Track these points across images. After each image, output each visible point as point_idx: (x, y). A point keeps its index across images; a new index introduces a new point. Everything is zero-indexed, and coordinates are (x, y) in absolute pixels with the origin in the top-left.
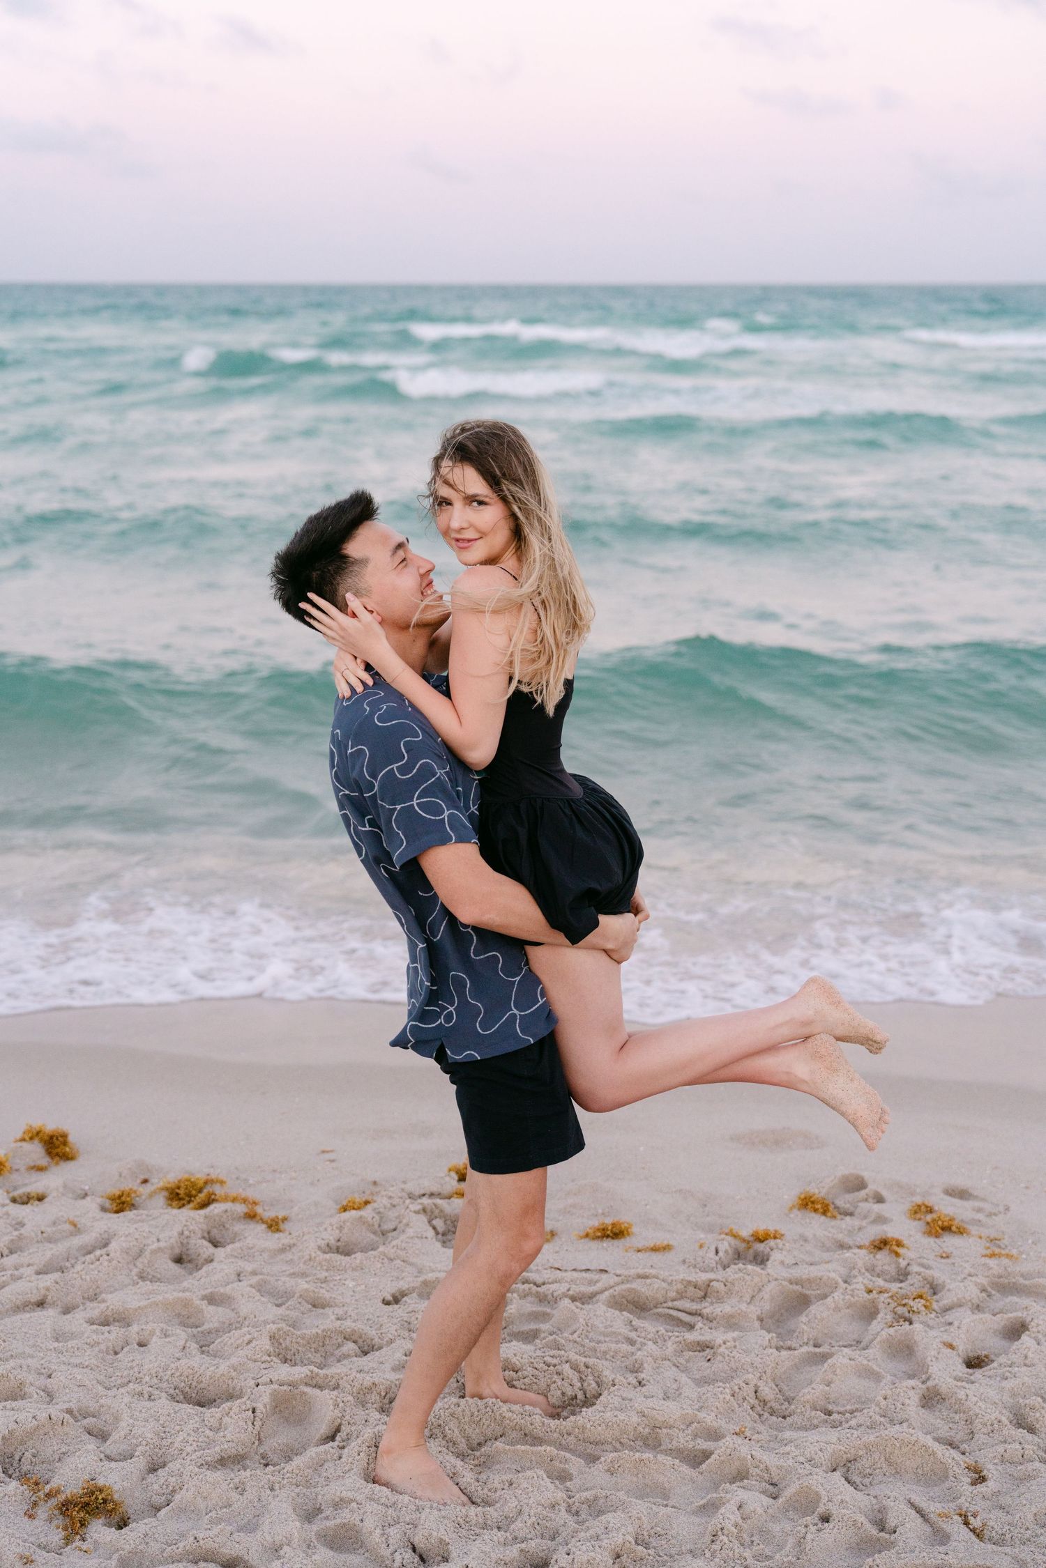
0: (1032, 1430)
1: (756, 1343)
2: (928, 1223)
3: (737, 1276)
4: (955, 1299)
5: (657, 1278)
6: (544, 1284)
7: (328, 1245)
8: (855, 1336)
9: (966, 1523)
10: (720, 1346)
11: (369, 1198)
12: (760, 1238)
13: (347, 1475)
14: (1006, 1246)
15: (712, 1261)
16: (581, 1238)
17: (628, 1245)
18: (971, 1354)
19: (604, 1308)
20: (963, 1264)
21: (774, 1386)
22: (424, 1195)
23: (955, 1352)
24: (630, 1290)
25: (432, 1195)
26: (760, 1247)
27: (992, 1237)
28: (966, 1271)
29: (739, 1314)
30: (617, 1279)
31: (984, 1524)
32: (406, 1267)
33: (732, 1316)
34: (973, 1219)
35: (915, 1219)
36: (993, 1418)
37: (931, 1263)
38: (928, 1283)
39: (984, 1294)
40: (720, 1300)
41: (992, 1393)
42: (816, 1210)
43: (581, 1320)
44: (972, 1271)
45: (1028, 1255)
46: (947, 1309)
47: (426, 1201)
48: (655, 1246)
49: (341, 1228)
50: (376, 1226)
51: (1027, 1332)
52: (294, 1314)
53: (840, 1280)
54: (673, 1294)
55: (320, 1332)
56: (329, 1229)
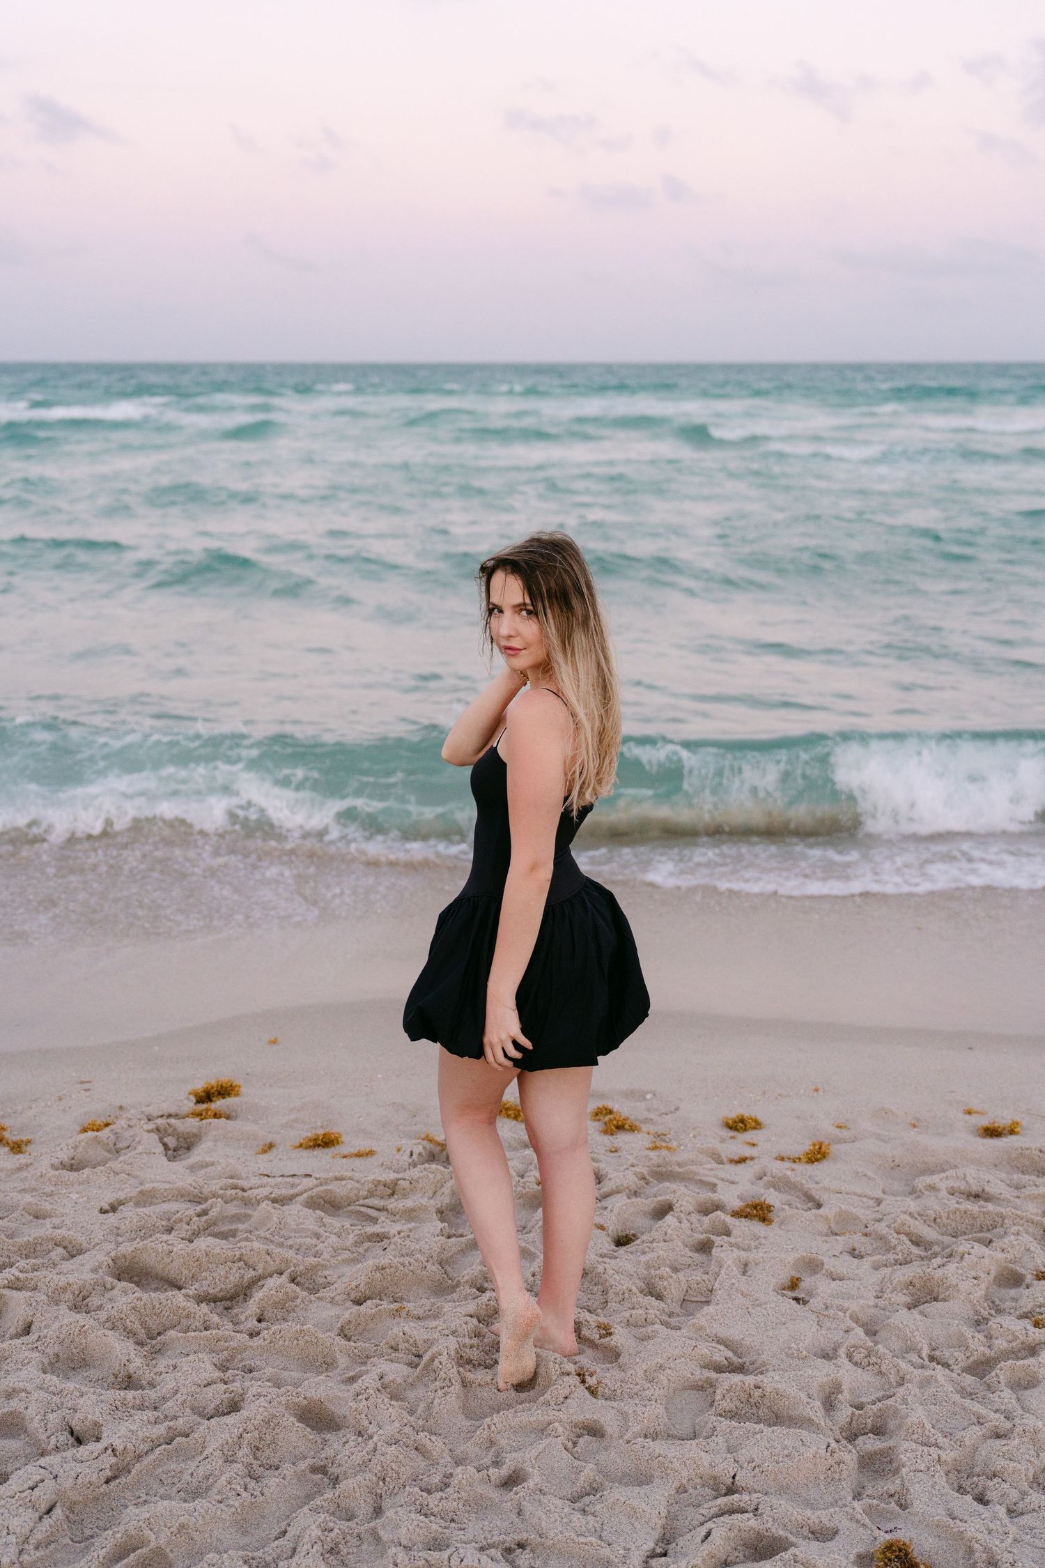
0: (660, 1297)
1: (429, 1232)
2: (606, 1123)
3: (421, 1174)
4: (615, 1187)
5: (352, 1180)
6: (251, 1189)
7: (61, 1163)
9: (583, 1382)
10: (396, 1236)
11: (110, 1120)
13: (25, 1368)
14: (669, 1140)
15: (406, 1163)
16: (296, 1148)
17: (336, 1152)
18: (620, 1234)
19: (300, 1207)
20: (628, 1156)
21: (440, 1267)
22: (162, 1116)
23: (604, 1233)
24: (327, 1191)
25: (169, 1116)
27: (660, 1132)
28: (629, 1163)
29: (419, 1208)
30: (317, 1182)
31: (599, 1383)
32: (129, 1180)
33: (412, 1209)
34: (646, 1119)
35: (595, 1120)
36: (624, 1288)
37: (601, 1157)
39: (642, 1182)
40: (405, 1196)
41: (629, 1267)
42: (508, 1116)
43: (275, 1219)
44: (635, 1162)
45: (686, 1146)
47: (159, 1121)
48: (359, 1152)
49: (76, 1148)
50: (111, 1145)
51: (672, 1213)
52: (13, 1225)
54: (364, 1193)
55: (31, 1239)
56: (65, 1149)
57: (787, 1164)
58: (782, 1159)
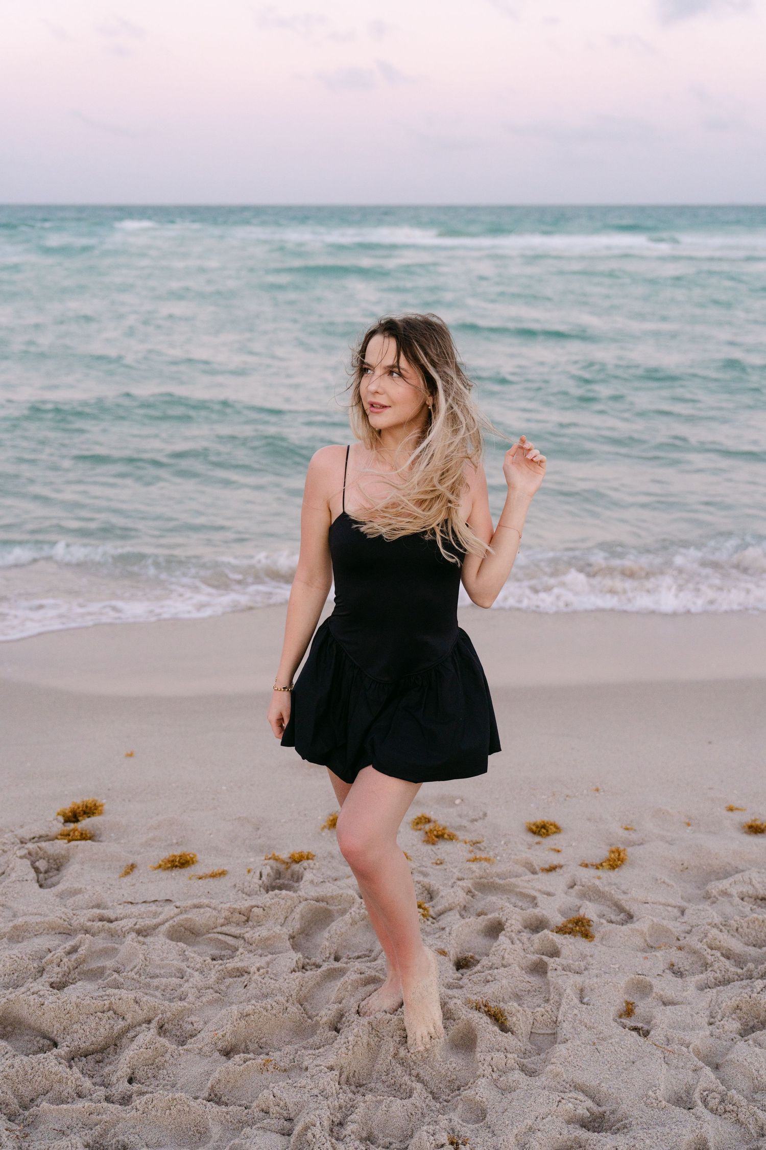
1: (285, 966)
2: (426, 833)
3: (273, 902)
4: (447, 905)
5: (210, 907)
6: (116, 920)
8: (368, 946)
10: (254, 973)
12: (298, 859)
14: (485, 848)
15: (257, 885)
16: (156, 869)
17: (192, 873)
18: (460, 956)
19: (163, 939)
20: (453, 870)
21: (300, 1006)
22: (34, 839)
23: (447, 958)
24: (187, 920)
26: (296, 867)
27: (474, 841)
28: (455, 876)
29: (274, 937)
30: (177, 911)
33: (268, 939)
34: (460, 826)
35: (417, 830)
37: (429, 870)
38: (426, 889)
39: (469, 896)
40: (259, 924)
43: (141, 955)
44: (460, 875)
45: (502, 856)
46: (441, 913)
48: (213, 872)
51: (503, 932)
53: (357, 896)
54: (221, 921)
57: (592, 872)
58: (586, 866)
